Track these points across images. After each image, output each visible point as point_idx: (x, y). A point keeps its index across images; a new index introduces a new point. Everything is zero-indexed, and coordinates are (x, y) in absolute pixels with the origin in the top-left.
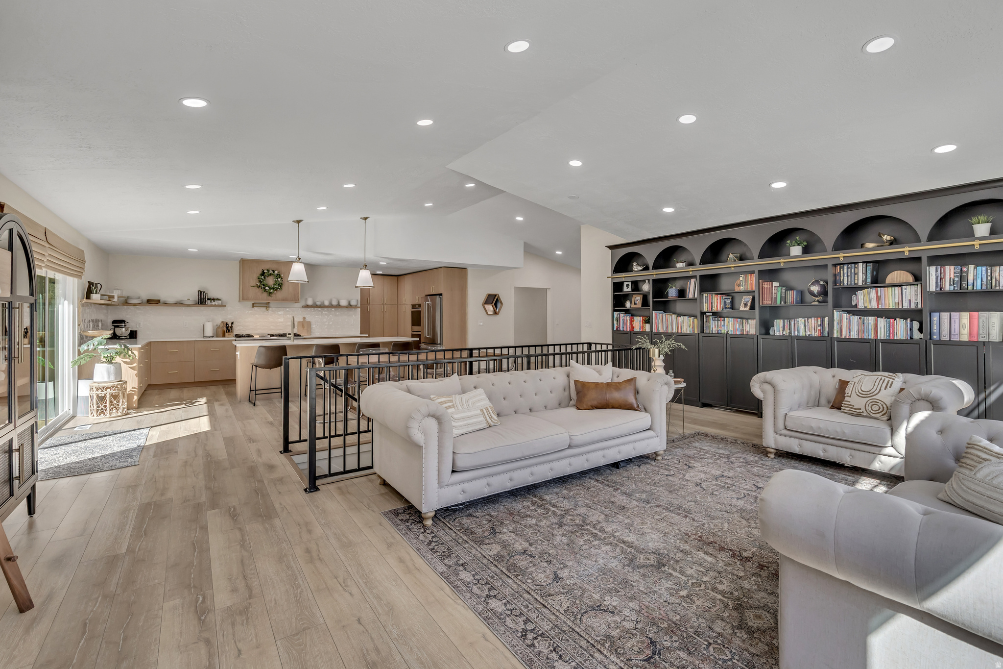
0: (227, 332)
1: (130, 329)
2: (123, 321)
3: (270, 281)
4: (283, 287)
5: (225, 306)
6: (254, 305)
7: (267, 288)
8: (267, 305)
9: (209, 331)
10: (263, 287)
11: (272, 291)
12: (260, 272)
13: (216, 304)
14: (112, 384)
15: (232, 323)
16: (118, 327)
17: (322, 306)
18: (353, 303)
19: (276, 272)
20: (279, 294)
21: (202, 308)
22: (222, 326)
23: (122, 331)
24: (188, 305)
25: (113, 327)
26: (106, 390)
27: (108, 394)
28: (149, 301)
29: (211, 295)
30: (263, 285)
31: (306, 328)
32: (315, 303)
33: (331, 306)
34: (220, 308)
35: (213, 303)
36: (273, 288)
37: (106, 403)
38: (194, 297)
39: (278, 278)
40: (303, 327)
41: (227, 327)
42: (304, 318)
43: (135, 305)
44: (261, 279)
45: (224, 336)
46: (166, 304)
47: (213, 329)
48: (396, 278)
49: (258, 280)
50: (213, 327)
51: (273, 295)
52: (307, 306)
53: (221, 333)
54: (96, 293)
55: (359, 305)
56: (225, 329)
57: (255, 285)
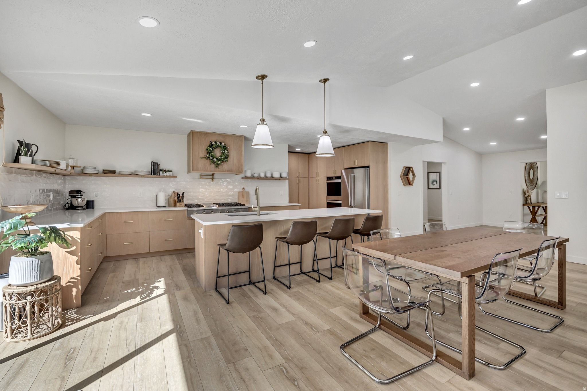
0: (178, 202)
1: (86, 200)
2: (79, 192)
3: (218, 153)
4: (229, 159)
5: (176, 177)
6: (201, 176)
7: (215, 160)
8: (212, 177)
9: (162, 201)
10: (211, 158)
11: (219, 162)
12: (208, 144)
13: (168, 175)
14: (33, 288)
15: (183, 193)
16: (74, 197)
17: (259, 178)
18: (284, 175)
19: (223, 144)
20: (225, 166)
21: (155, 180)
22: (173, 196)
23: (79, 202)
24: (142, 176)
25: (70, 197)
26: (25, 298)
27: (28, 303)
28: (106, 172)
29: (162, 167)
30: (212, 156)
31: (245, 198)
32: (252, 175)
33: (266, 178)
34: (172, 179)
35: (165, 174)
36: (220, 160)
37: (26, 317)
38: (148, 168)
39: (224, 150)
40: (243, 196)
41: (178, 198)
42: (244, 188)
43: (91, 175)
44: (210, 150)
45: (175, 205)
46: (121, 174)
47: (166, 200)
48: (307, 155)
49: (206, 152)
50: (165, 196)
51: (220, 167)
52: (246, 178)
53: (172, 203)
54: (25, 155)
55: (288, 178)
56: (176, 199)
57: (204, 156)
